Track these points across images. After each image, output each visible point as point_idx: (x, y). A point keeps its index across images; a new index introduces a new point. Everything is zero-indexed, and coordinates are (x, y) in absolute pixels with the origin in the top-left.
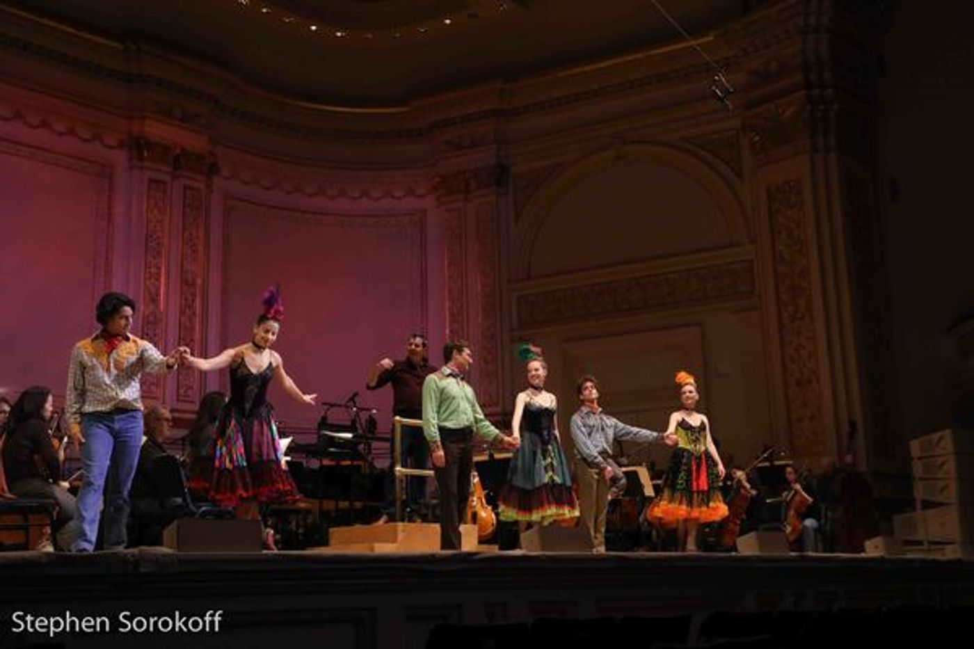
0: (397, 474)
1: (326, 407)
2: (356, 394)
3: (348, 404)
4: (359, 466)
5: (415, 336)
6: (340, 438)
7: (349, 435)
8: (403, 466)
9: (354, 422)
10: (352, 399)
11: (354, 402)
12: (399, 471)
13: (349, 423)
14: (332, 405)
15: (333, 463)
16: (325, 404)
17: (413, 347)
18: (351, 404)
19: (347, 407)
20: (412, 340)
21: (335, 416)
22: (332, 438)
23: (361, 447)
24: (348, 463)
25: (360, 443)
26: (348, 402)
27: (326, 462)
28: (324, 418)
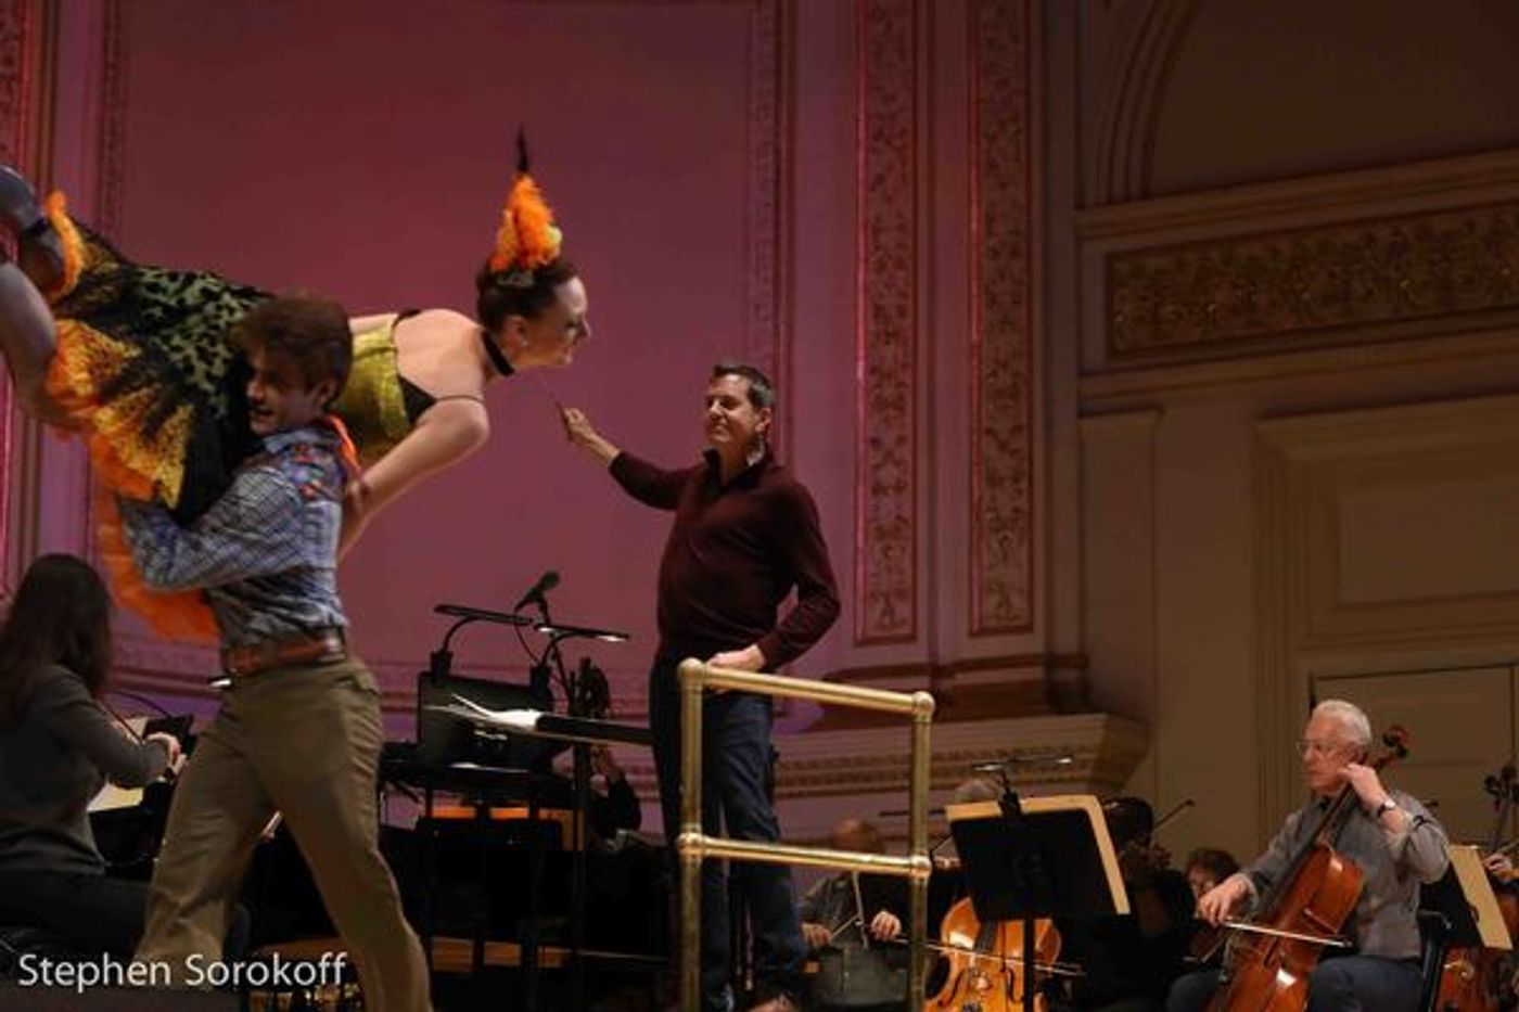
0: (689, 851)
1: (451, 620)
2: (550, 580)
3: (522, 613)
4: (555, 826)
5: (721, 372)
6: (493, 728)
7: (526, 718)
8: (710, 829)
9: (540, 673)
10: (536, 596)
11: (544, 608)
12: (695, 844)
13: (524, 679)
14: (470, 615)
15: (469, 812)
16: (441, 609)
17: (716, 408)
18: (532, 611)
19: (519, 623)
20: (712, 391)
21: (474, 652)
22: (468, 726)
23: (564, 761)
24: (521, 812)
25: (560, 747)
26: (520, 606)
27: (448, 809)
28: (441, 659)
